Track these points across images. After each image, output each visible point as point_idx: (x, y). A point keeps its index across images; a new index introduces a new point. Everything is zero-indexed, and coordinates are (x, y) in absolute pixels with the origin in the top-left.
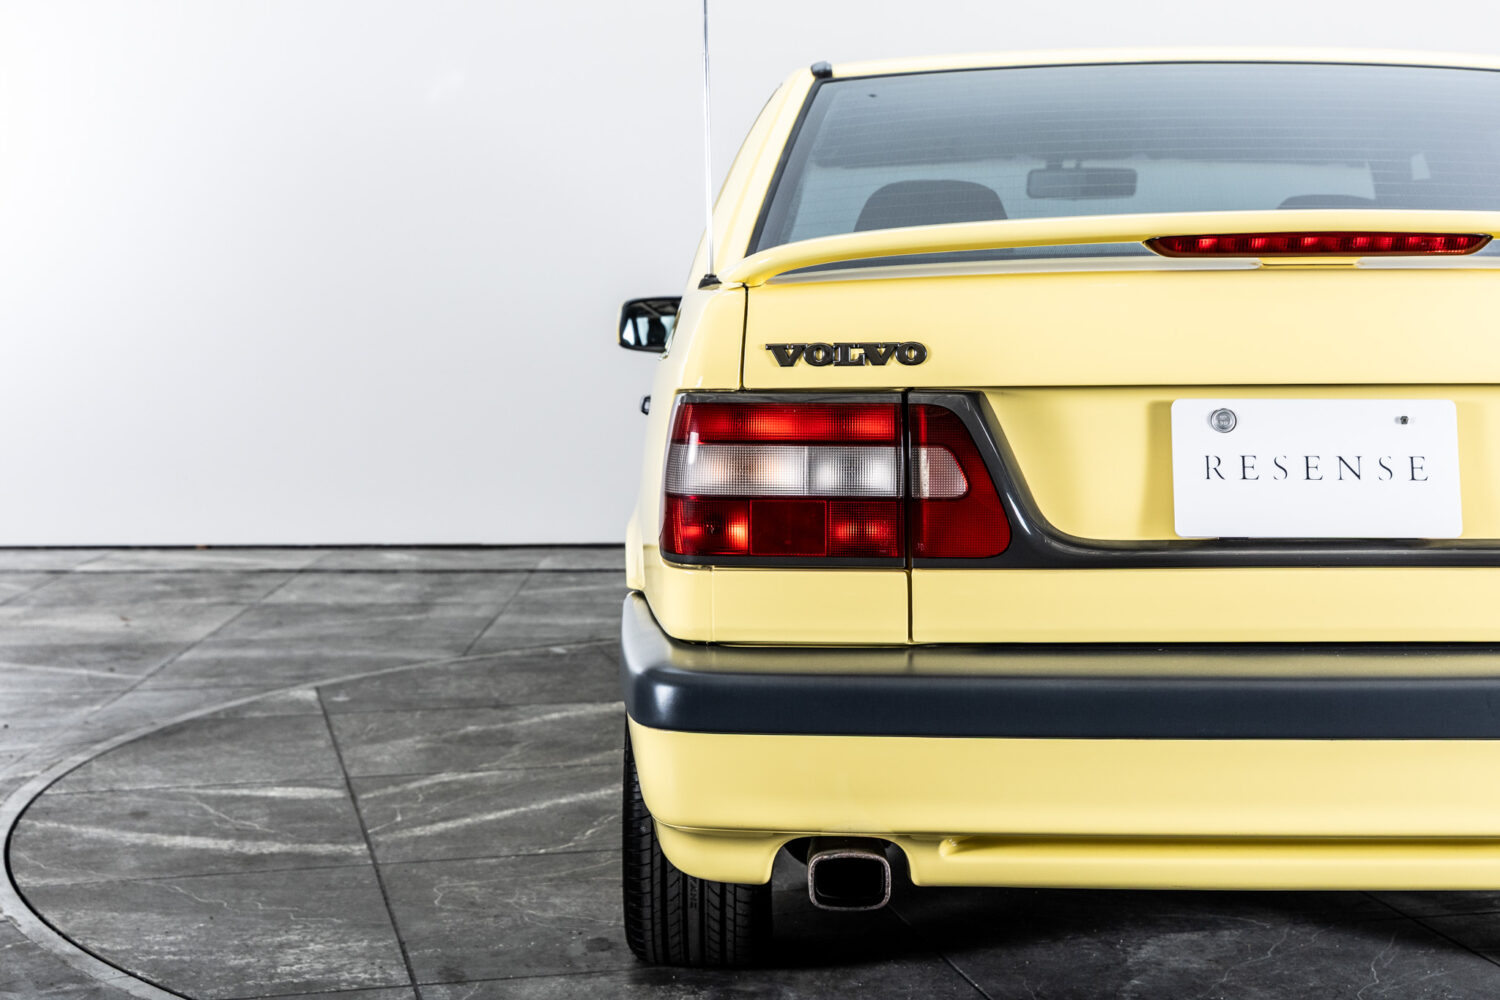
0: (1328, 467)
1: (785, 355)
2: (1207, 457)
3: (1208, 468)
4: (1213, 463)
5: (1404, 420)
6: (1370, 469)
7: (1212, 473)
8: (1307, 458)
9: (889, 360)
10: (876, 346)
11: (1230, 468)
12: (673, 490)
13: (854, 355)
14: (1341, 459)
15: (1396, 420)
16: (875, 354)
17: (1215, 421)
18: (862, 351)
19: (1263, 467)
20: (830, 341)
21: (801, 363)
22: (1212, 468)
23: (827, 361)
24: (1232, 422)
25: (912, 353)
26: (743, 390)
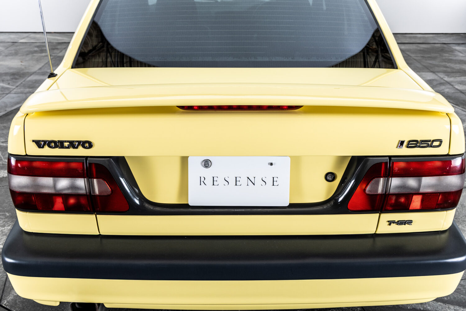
0: (243, 181)
1: (39, 144)
2: (200, 177)
3: (201, 181)
4: (202, 179)
5: (271, 164)
6: (258, 182)
7: (202, 183)
8: (236, 178)
9: (79, 146)
10: (73, 141)
11: (209, 181)
13: (66, 145)
14: (248, 178)
15: (269, 164)
16: (73, 144)
17: (203, 163)
18: (68, 143)
19: (220, 181)
20: (56, 139)
21: (46, 147)
22: (202, 181)
23: (56, 146)
24: (210, 164)
25: (88, 145)
26: (27, 155)
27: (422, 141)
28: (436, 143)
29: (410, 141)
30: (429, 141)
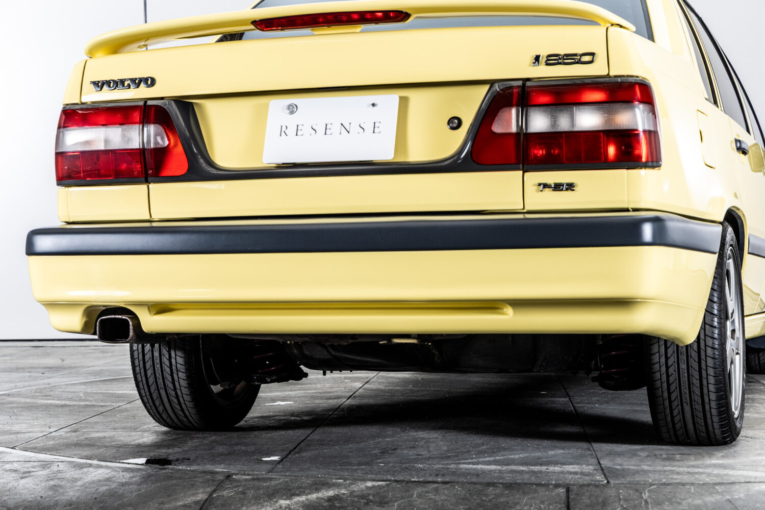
0: (335, 128)
2: (281, 126)
3: (281, 131)
4: (284, 128)
5: (373, 105)
6: (355, 129)
7: (283, 133)
8: (326, 125)
10: (135, 79)
11: (291, 131)
12: (60, 150)
14: (342, 124)
15: (370, 105)
17: (287, 108)
19: (306, 130)
20: (116, 78)
22: (283, 131)
23: (115, 87)
24: (295, 110)
26: (80, 103)
27: (566, 55)
28: (587, 58)
29: (549, 56)
30: (576, 55)
